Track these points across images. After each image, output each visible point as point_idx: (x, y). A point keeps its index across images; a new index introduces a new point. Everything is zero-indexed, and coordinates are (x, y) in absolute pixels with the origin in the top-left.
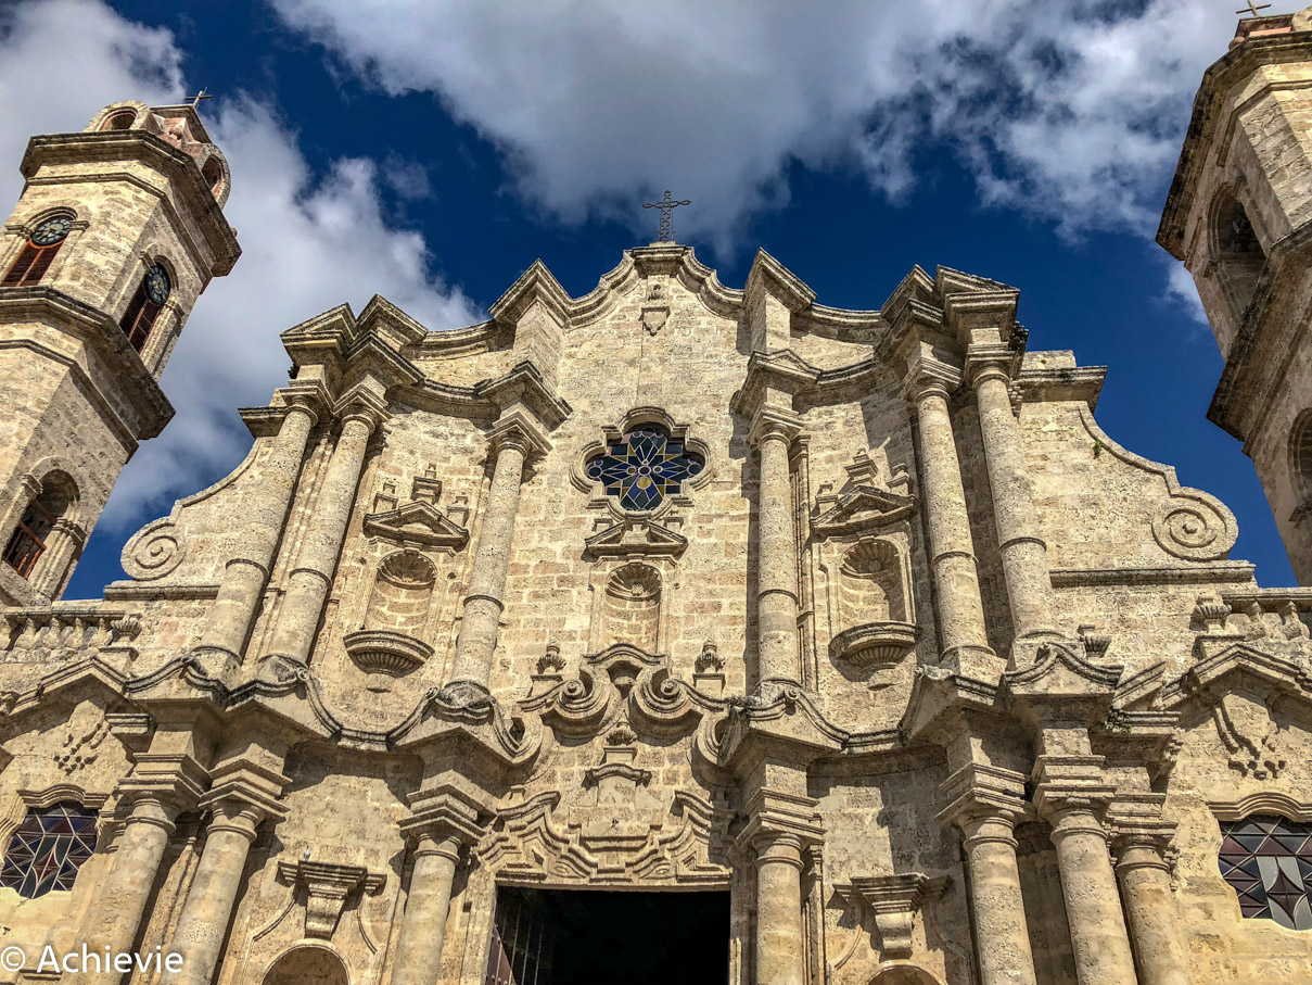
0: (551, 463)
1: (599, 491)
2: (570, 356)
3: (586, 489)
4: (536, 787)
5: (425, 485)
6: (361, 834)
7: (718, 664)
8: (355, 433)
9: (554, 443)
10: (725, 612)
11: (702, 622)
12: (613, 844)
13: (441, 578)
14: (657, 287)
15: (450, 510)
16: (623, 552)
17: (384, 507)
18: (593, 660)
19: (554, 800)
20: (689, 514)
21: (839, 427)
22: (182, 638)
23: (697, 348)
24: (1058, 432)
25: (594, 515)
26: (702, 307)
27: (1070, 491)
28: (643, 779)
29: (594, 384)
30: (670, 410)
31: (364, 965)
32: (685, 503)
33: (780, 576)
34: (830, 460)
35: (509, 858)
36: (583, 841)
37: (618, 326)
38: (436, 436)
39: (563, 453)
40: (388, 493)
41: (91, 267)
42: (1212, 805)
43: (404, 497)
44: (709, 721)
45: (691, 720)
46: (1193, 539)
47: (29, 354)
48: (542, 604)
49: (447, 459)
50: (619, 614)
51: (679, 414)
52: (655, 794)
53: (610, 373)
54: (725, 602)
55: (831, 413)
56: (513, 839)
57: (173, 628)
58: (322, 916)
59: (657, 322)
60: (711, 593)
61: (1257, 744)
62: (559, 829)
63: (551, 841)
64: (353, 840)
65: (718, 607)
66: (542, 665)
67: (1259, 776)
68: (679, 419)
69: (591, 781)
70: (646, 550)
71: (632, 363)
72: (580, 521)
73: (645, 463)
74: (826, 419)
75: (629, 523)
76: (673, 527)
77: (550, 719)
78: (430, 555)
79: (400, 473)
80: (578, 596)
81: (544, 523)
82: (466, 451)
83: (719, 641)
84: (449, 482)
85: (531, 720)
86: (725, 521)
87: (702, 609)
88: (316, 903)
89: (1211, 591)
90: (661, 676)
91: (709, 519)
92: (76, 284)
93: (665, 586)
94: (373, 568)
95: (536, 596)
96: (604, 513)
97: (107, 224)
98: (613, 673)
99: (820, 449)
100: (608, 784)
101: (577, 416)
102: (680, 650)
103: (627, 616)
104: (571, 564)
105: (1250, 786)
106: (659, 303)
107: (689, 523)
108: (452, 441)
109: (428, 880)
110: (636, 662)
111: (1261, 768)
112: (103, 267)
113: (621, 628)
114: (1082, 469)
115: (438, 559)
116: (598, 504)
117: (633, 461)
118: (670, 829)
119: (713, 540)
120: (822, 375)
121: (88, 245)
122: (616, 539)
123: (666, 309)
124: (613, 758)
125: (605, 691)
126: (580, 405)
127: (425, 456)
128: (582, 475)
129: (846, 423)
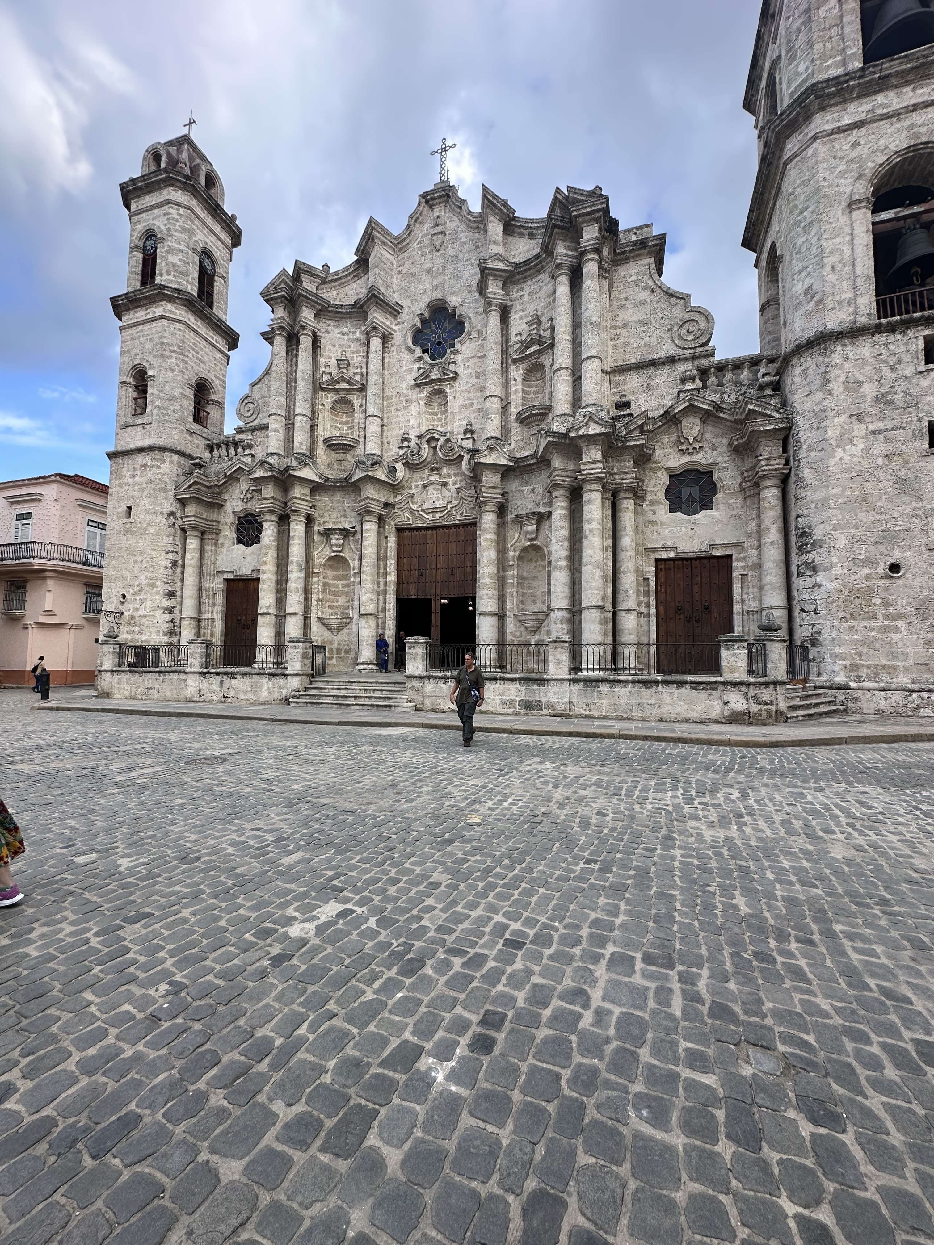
0: (397, 339)
1: (418, 351)
2: (399, 273)
3: (412, 351)
4: (407, 492)
5: (343, 363)
6: (345, 516)
7: (472, 432)
8: (305, 342)
9: (396, 328)
10: (476, 407)
11: (465, 413)
12: (434, 510)
13: (357, 407)
14: (438, 217)
15: (355, 374)
16: (431, 382)
17: (326, 378)
18: (419, 437)
19: (412, 496)
20: (459, 358)
21: (526, 298)
23: (461, 256)
24: (635, 281)
25: (417, 365)
26: (463, 227)
27: (636, 318)
28: (444, 484)
29: (412, 289)
30: (448, 299)
31: (354, 560)
32: (456, 352)
33: (493, 387)
34: (521, 318)
35: (399, 519)
36: (423, 510)
37: (420, 249)
38: (343, 334)
39: (402, 332)
40: (327, 370)
41: (174, 265)
42: (666, 469)
43: (334, 371)
44: (468, 458)
45: (461, 457)
46: (691, 337)
47: (165, 322)
48: (400, 413)
49: (350, 346)
50: (433, 414)
51: (453, 300)
52: (449, 490)
53: (420, 281)
54: (475, 402)
55: (522, 289)
56: (399, 513)
58: (336, 545)
59: (439, 242)
60: (469, 399)
61: (691, 440)
62: (414, 507)
63: (412, 512)
64: (343, 519)
65: (472, 405)
66: (403, 440)
67: (691, 454)
68: (452, 304)
69: (425, 487)
70: (440, 380)
71: (429, 272)
72: (412, 369)
73: (440, 333)
74: (521, 293)
75: (433, 366)
76: (452, 367)
77: (407, 465)
78: (349, 397)
79: (330, 358)
80: (414, 409)
81: (397, 373)
82: (358, 340)
83: (473, 421)
84: (352, 358)
85: (399, 466)
86: (475, 360)
87: (465, 407)
88: (333, 541)
90: (447, 441)
91: (468, 359)
92: (171, 277)
93: (450, 398)
94: (328, 407)
95: (397, 410)
96: (421, 364)
97: (172, 236)
98: (428, 441)
99: (517, 312)
100: (431, 489)
101: (406, 310)
102: (457, 427)
103: (436, 414)
104: (410, 392)
105: (686, 459)
106: (439, 229)
107: (459, 362)
108: (351, 336)
109: (369, 530)
110: (437, 436)
111: (691, 450)
112: (179, 263)
113: (433, 419)
114: (643, 303)
115: (354, 399)
116: (420, 359)
117: (434, 331)
118: (455, 503)
119: (469, 371)
120: (517, 265)
121: (167, 252)
122: (428, 376)
123: (443, 233)
124: (432, 478)
125: (426, 450)
126: (405, 303)
127: (340, 346)
128: (410, 344)
129: (530, 294)
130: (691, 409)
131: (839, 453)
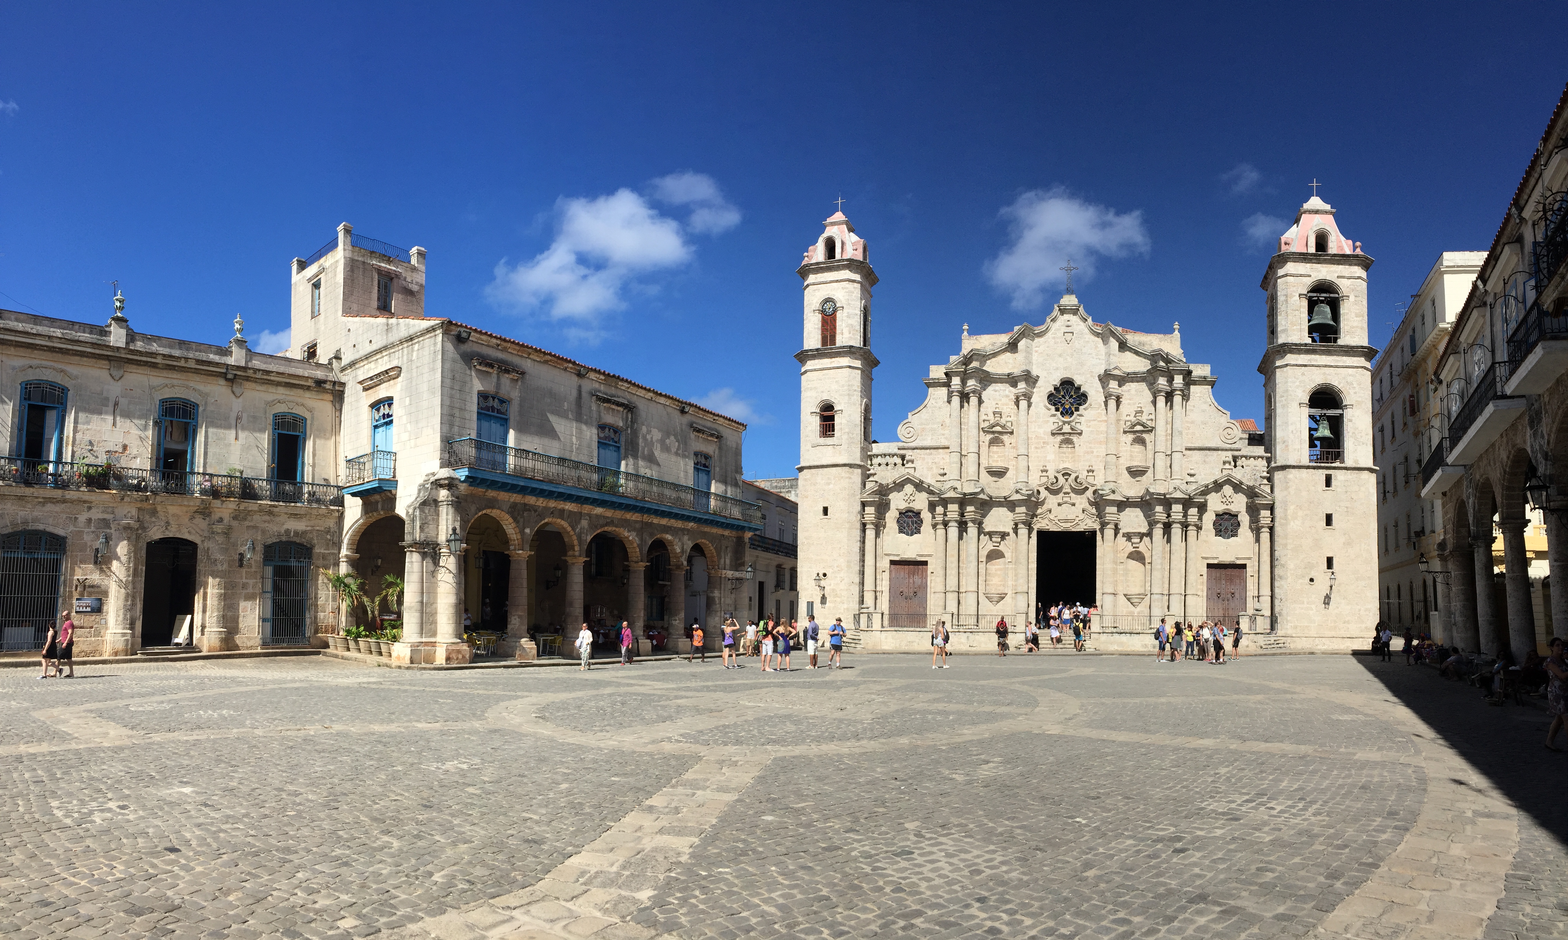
0: (1038, 401)
1: (1053, 410)
2: (1036, 351)
3: (1048, 409)
4: (1045, 507)
5: (998, 413)
6: (1003, 523)
7: (1093, 471)
8: (973, 400)
9: (1036, 394)
11: (1088, 458)
12: (1066, 521)
13: (1007, 444)
14: (1068, 320)
15: (1006, 423)
16: (1063, 434)
17: (986, 424)
18: (1058, 471)
19: (1051, 510)
20: (1083, 420)
21: (1133, 394)
22: (928, 463)
23: (1084, 349)
24: (1199, 397)
25: (1052, 419)
26: (1087, 331)
27: (1199, 418)
28: (1074, 505)
29: (1047, 363)
30: (1075, 378)
31: (1007, 552)
32: (1081, 415)
33: (1112, 449)
34: (1130, 407)
35: (1040, 526)
36: (1058, 520)
37: (1054, 338)
38: (999, 394)
39: (1040, 394)
40: (987, 418)
42: (1214, 512)
43: (992, 418)
44: (1091, 490)
45: (1086, 489)
46: (1229, 437)
48: (1040, 451)
49: (1003, 402)
50: (1064, 455)
51: (1079, 380)
52: (1077, 509)
53: (1053, 362)
54: (1095, 450)
55: (1130, 389)
56: (1041, 521)
57: (924, 459)
59: (1070, 338)
60: (1091, 447)
61: (1228, 498)
62: (1052, 517)
63: (1050, 520)
64: (999, 523)
65: (1093, 452)
66: (1042, 472)
67: (1227, 505)
68: (1078, 383)
69: (1060, 505)
70: (1069, 433)
71: (1060, 355)
72: (1048, 421)
73: (1067, 398)
74: (1128, 391)
75: (1064, 423)
76: (1078, 425)
77: (1047, 489)
78: (1003, 437)
79: (990, 411)
80: (1050, 449)
81: (1035, 422)
82: (1007, 396)
84: (1005, 411)
85: (1042, 490)
86: (1094, 422)
87: (1087, 454)
88: (995, 540)
89: (1230, 454)
90: (1077, 478)
91: (1088, 421)
93: (1077, 446)
94: (987, 443)
95: (1036, 448)
96: (1055, 419)
98: (1063, 475)
100: (1064, 506)
101: (1043, 381)
102: (1082, 467)
103: (1066, 456)
104: (1047, 438)
105: (1224, 507)
106: (1070, 329)
107: (1083, 423)
108: (1004, 395)
110: (1069, 472)
111: (1227, 503)
113: (1064, 459)
114: (1204, 411)
115: (1005, 438)
116: (1054, 415)
117: (1063, 396)
118: (1081, 517)
119: (1090, 430)
120: (1128, 374)
122: (1060, 429)
123: (1072, 332)
124: (1065, 499)
125: (1062, 480)
126: (1042, 376)
127: (994, 400)
128: (1047, 403)
129: (1135, 393)
130: (1228, 482)
131: (1292, 523)
